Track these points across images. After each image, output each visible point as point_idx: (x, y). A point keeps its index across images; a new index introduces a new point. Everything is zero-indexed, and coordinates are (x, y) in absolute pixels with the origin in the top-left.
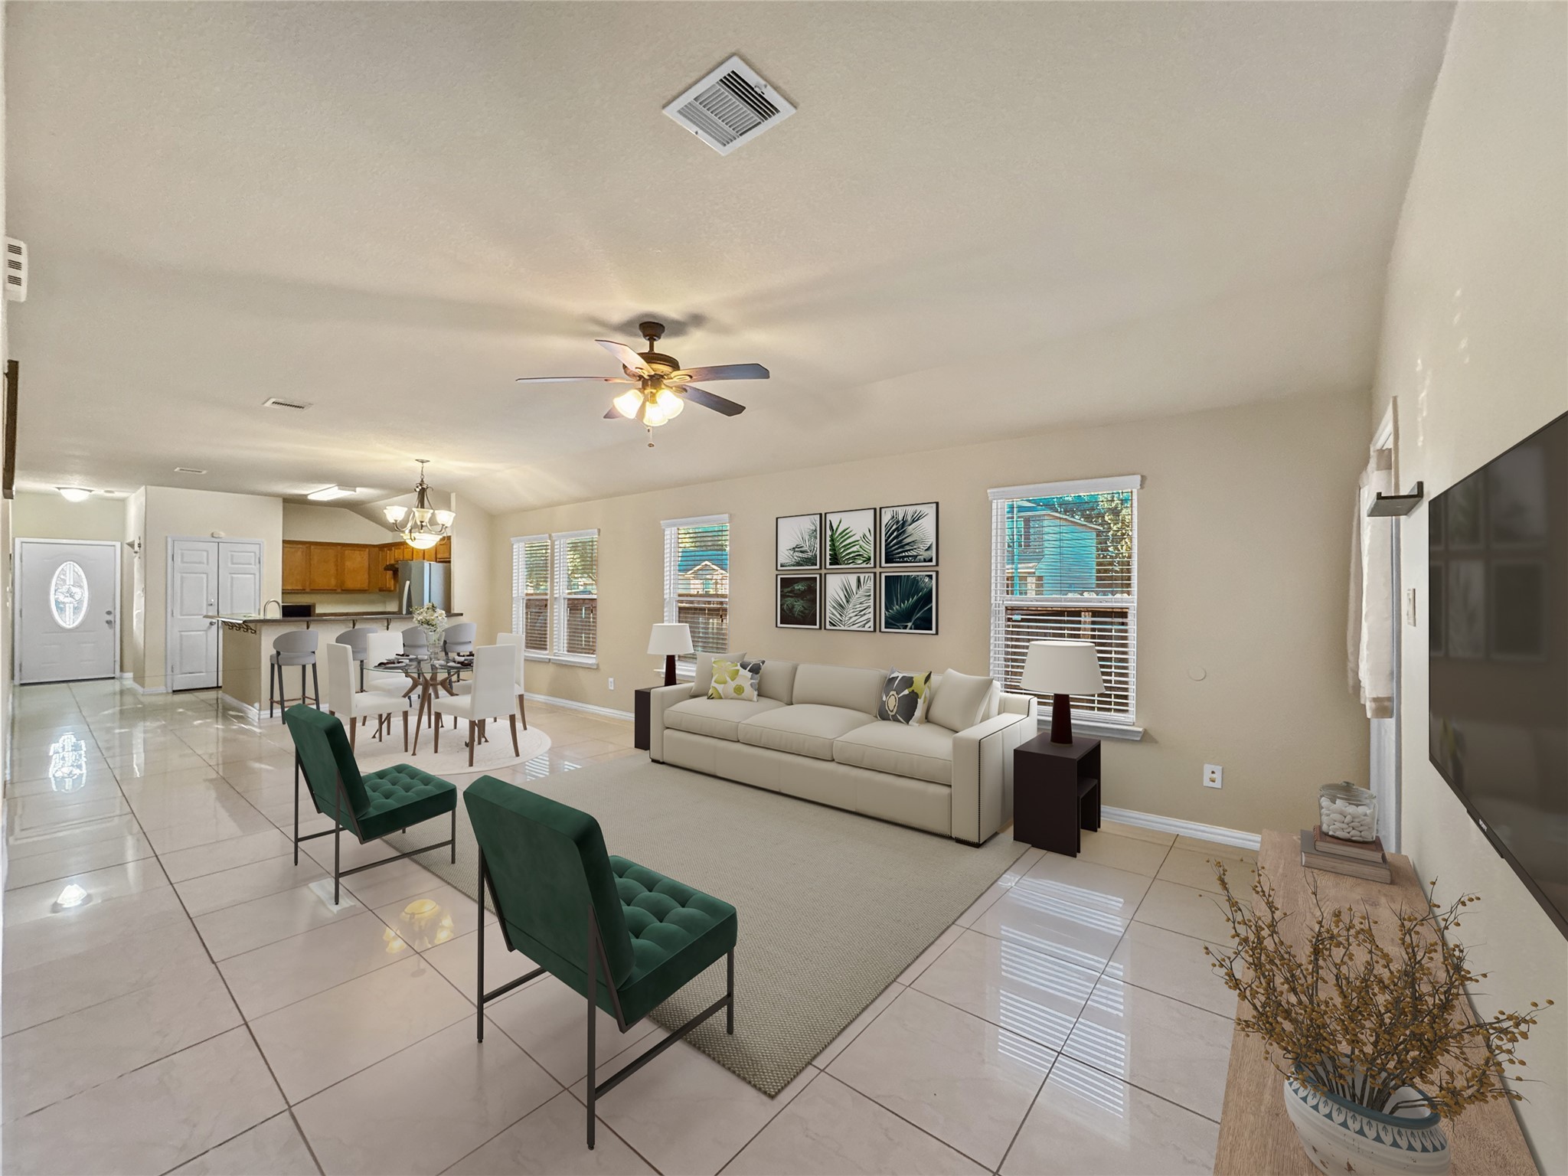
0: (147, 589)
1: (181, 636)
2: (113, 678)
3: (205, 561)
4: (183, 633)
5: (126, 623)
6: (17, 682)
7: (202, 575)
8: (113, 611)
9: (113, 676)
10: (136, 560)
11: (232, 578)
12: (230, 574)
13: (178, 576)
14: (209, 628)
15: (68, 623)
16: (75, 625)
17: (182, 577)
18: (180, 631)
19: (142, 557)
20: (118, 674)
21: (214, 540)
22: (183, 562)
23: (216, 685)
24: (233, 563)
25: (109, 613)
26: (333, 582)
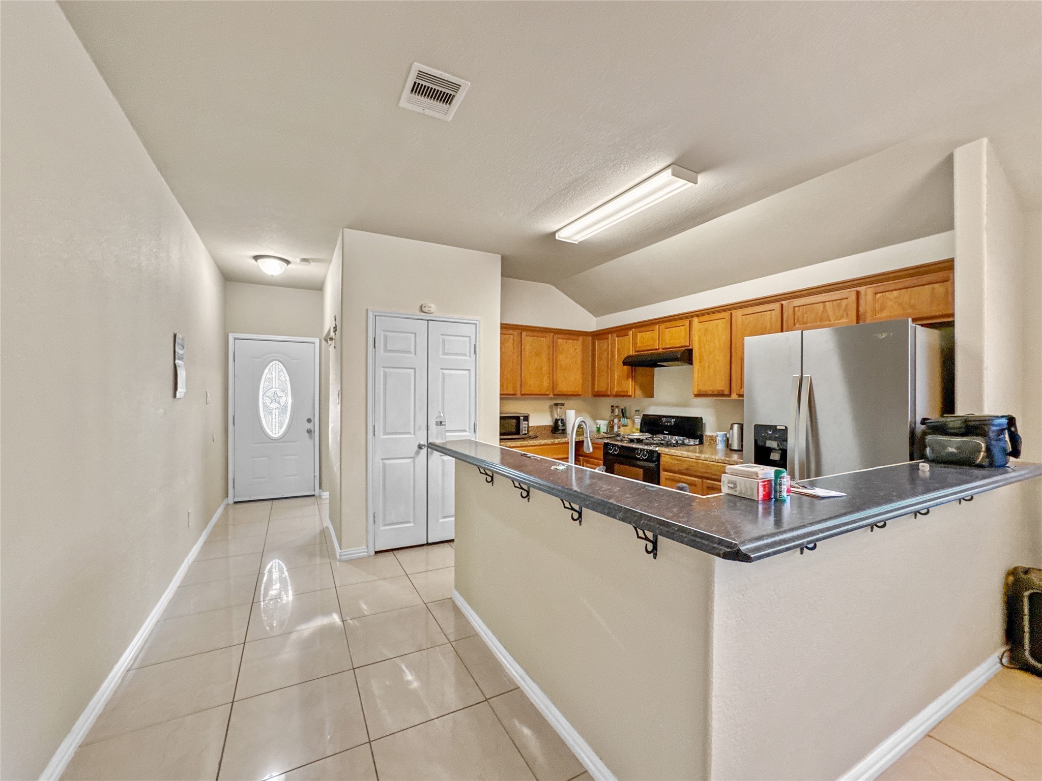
0: (343, 392)
1: (384, 465)
2: (314, 495)
3: (413, 350)
4: (387, 462)
5: (323, 436)
6: (231, 500)
7: (408, 370)
8: (312, 419)
9: (313, 493)
10: (331, 349)
11: (444, 374)
12: (442, 369)
13: (380, 372)
14: (417, 453)
15: (274, 432)
16: (280, 434)
17: (385, 374)
18: (382, 459)
19: (338, 346)
20: (317, 492)
21: (423, 316)
22: (386, 350)
23: (426, 543)
24: (445, 354)
25: (309, 421)
26: (546, 383)
